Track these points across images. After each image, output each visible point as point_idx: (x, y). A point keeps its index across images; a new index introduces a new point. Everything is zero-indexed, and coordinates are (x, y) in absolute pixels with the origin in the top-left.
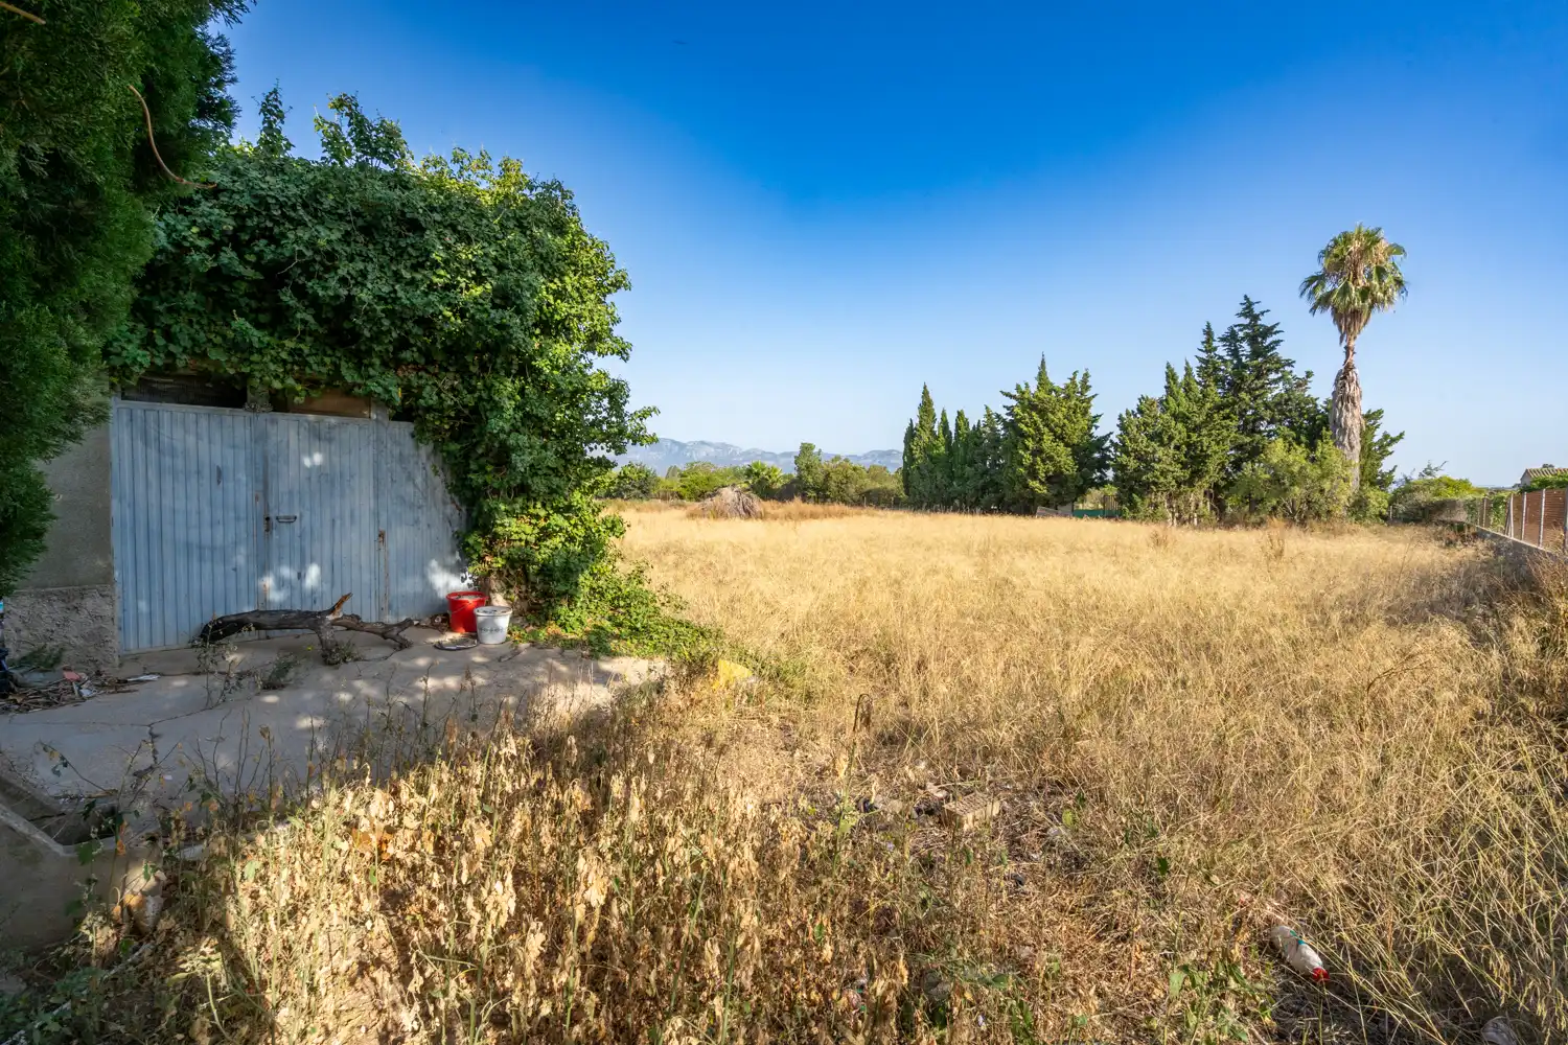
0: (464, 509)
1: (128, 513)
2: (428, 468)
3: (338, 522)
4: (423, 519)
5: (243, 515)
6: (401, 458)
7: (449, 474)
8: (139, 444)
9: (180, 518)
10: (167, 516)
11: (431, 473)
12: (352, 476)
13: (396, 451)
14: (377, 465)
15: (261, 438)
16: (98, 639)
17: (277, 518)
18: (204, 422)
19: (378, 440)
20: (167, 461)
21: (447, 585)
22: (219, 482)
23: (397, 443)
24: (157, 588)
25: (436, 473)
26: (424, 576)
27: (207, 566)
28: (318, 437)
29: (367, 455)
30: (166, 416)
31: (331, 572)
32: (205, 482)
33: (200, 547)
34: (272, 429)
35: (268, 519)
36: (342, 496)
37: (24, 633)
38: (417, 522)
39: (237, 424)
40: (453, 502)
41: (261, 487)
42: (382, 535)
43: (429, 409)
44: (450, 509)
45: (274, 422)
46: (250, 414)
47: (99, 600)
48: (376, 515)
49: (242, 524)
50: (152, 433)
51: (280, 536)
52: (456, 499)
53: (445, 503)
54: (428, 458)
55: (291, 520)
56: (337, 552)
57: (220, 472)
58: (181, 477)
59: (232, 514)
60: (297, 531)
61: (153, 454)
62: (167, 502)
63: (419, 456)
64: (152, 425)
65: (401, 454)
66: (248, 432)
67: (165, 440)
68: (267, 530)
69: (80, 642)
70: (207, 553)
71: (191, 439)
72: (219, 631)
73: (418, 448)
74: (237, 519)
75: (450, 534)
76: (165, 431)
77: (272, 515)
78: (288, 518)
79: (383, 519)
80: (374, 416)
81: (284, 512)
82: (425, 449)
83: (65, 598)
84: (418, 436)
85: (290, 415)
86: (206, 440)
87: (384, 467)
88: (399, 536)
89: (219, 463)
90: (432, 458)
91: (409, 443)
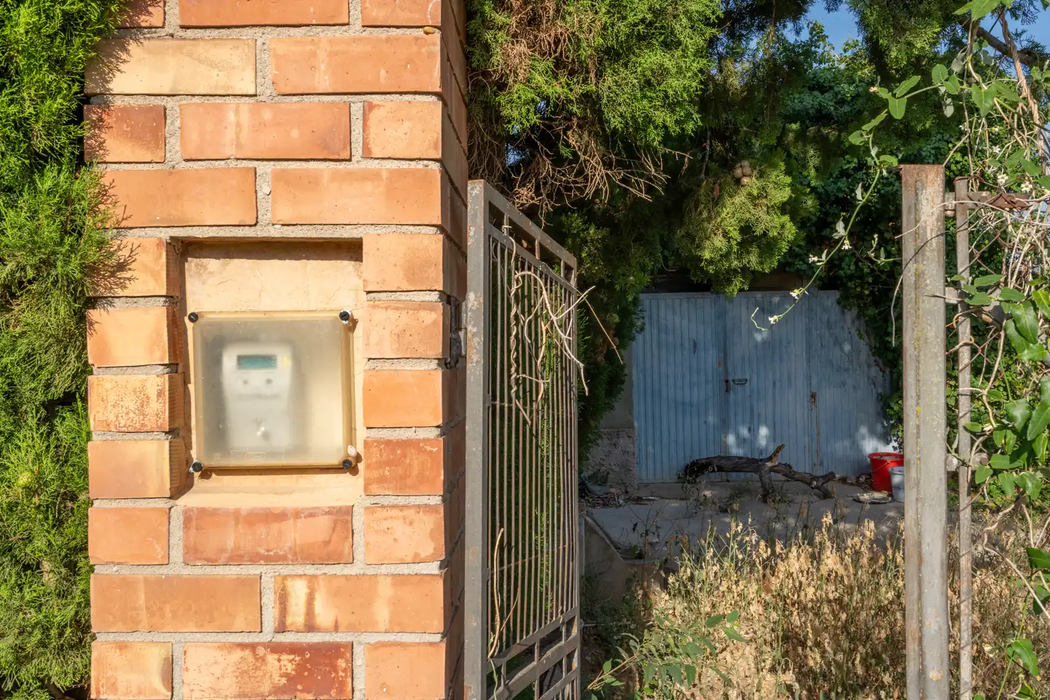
0: (888, 371)
1: (641, 376)
2: (853, 331)
3: (778, 384)
4: (850, 382)
5: (710, 379)
6: (829, 325)
7: (872, 338)
8: (647, 325)
9: (671, 381)
10: (664, 380)
11: (856, 338)
12: (788, 343)
13: (825, 318)
14: (809, 331)
15: (721, 315)
16: (626, 467)
17: (733, 381)
18: (685, 305)
19: (810, 309)
20: (663, 336)
22: (695, 352)
23: (826, 310)
24: (659, 433)
25: (861, 337)
27: (688, 419)
28: (762, 310)
29: (801, 323)
30: (662, 304)
31: (772, 426)
32: (686, 352)
33: (683, 403)
34: (728, 307)
35: (727, 381)
36: (781, 361)
38: (844, 384)
39: (705, 302)
40: (877, 365)
41: (722, 355)
42: (813, 396)
43: (851, 277)
44: (874, 371)
46: (714, 296)
47: (626, 440)
48: (809, 378)
49: (710, 386)
50: (655, 317)
51: (737, 394)
52: (880, 362)
53: (869, 366)
54: (853, 322)
55: (743, 382)
56: (778, 411)
57: (695, 345)
58: (671, 349)
59: (703, 378)
60: (748, 392)
61: (655, 331)
62: (663, 368)
63: (845, 321)
64: (655, 311)
65: (828, 321)
66: (713, 310)
67: (662, 321)
68: (727, 391)
69: (617, 469)
70: (688, 409)
71: (677, 319)
72: (695, 470)
73: (843, 313)
74: (707, 382)
75: (875, 395)
76: (662, 315)
77: (730, 378)
78: (740, 380)
79: (814, 382)
81: (739, 376)
82: (850, 315)
84: (843, 303)
86: (686, 318)
87: (814, 333)
88: (828, 396)
89: (695, 337)
90: (857, 323)
91: (836, 308)
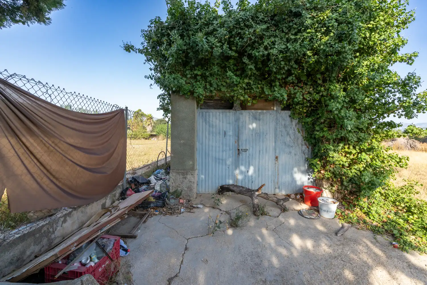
0: (310, 147)
1: (201, 146)
2: (296, 129)
3: (261, 152)
4: (293, 152)
6: (285, 126)
7: (304, 133)
8: (204, 123)
9: (214, 148)
10: (210, 148)
11: (297, 132)
12: (267, 134)
13: (283, 123)
14: (276, 129)
15: (237, 120)
16: (190, 189)
17: (242, 150)
18: (221, 115)
19: (277, 119)
20: (211, 129)
21: (300, 179)
22: (225, 136)
23: (284, 120)
24: (207, 172)
25: (299, 132)
26: (292, 175)
27: (221, 166)
28: (256, 119)
29: (272, 125)
30: (211, 114)
31: (258, 170)
32: (221, 136)
33: (219, 159)
34: (241, 116)
35: (239, 150)
36: (263, 142)
37: (174, 184)
38: (290, 153)
39: (230, 114)
40: (306, 145)
41: (237, 138)
42: (277, 158)
43: (298, 103)
44: (304, 147)
45: (242, 114)
46: (234, 111)
47: (191, 176)
48: (275, 149)
49: (231, 152)
50: (208, 120)
51: (243, 155)
52: (307, 143)
53: (302, 145)
54: (296, 125)
55: (246, 150)
56: (261, 164)
57: (225, 133)
58: (215, 135)
59: (228, 148)
60: (248, 155)
61: (207, 126)
62: (211, 143)
63: (292, 125)
64: (207, 117)
65: (285, 125)
66: (234, 118)
67: (211, 122)
68: (238, 154)
69: (186, 189)
70: (221, 161)
71: (218, 121)
72: (223, 190)
73: (292, 121)
74: (230, 149)
75: (304, 159)
76: (211, 119)
77: (240, 148)
78: (245, 150)
79: (277, 151)
80: (275, 109)
81: (244, 148)
82: (295, 122)
83: (183, 174)
84: (291, 117)
85: (247, 111)
86: (222, 121)
87: (278, 129)
88: (284, 158)
89: (225, 130)
90: (297, 126)
91: (288, 119)
